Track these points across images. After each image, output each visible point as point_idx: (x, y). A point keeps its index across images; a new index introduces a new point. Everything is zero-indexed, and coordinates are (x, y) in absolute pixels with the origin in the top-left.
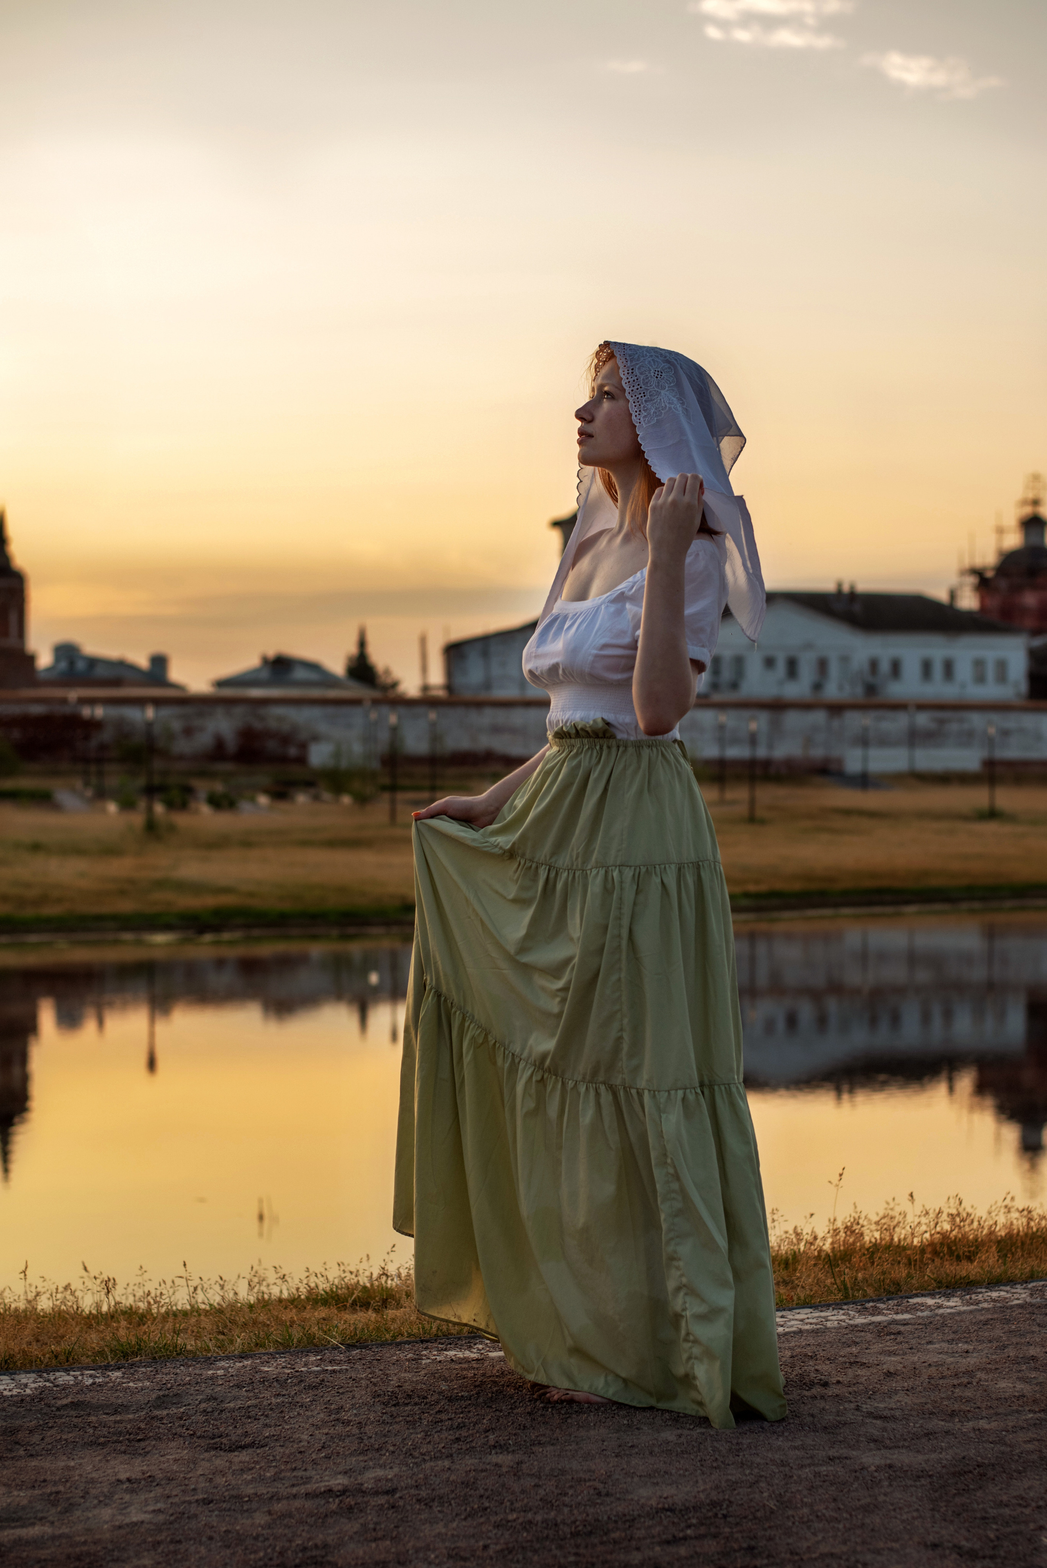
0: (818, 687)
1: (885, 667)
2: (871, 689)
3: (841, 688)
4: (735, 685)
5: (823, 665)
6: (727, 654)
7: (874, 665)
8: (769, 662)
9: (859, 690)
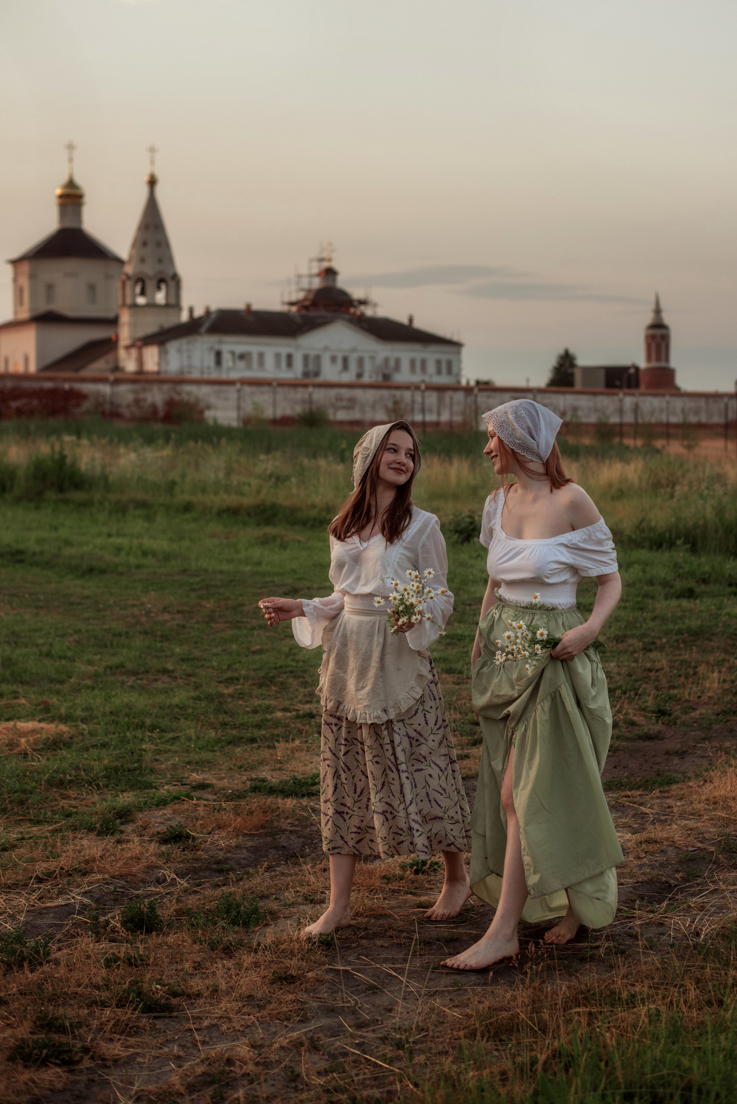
0: (359, 375)
1: (392, 364)
2: (386, 377)
3: (371, 377)
4: (317, 374)
5: (360, 362)
6: (312, 353)
7: (386, 360)
8: (333, 359)
9: (380, 379)
